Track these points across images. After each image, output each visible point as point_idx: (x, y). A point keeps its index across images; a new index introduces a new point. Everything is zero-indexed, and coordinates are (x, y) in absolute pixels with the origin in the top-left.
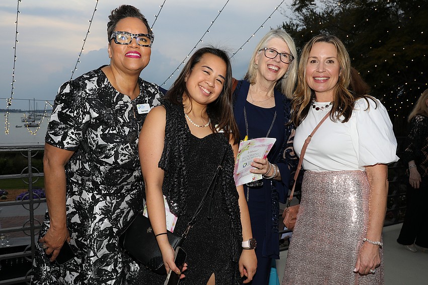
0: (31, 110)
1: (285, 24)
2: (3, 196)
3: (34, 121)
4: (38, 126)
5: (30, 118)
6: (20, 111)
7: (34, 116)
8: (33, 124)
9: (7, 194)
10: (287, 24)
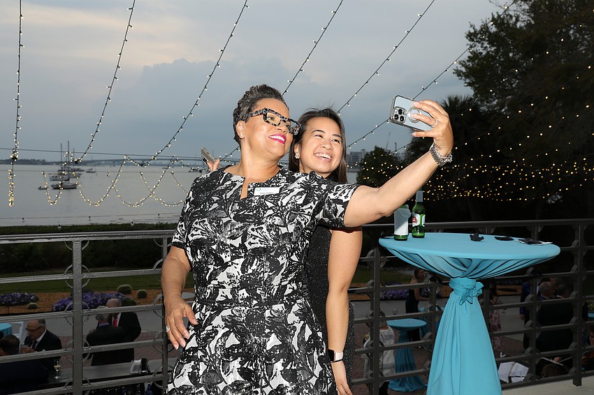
0: (63, 160)
1: (496, 16)
2: (32, 303)
3: (68, 180)
4: (74, 187)
5: (61, 174)
6: (44, 163)
7: (68, 171)
8: (66, 183)
9: (36, 300)
10: (499, 16)
